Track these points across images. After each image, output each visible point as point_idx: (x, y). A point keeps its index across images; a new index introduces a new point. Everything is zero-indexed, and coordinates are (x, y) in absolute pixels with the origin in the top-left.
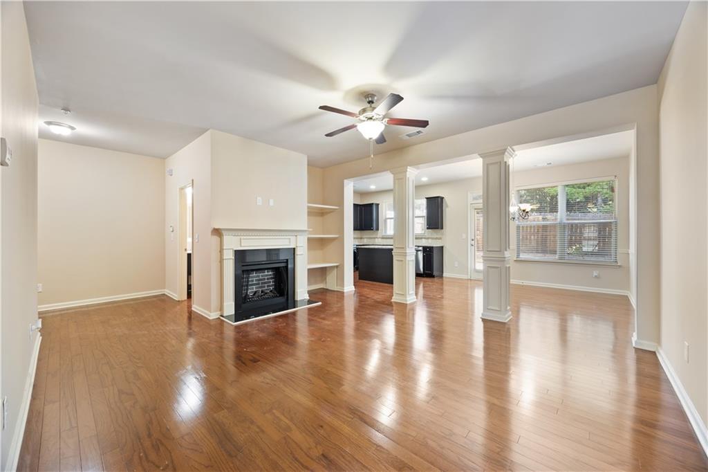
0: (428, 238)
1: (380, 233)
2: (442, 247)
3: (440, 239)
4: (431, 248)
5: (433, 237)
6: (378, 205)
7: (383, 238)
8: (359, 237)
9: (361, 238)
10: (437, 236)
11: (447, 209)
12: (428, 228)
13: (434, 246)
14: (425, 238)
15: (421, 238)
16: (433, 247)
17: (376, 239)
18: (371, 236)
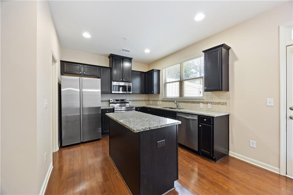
0: (207, 103)
1: (161, 96)
2: (228, 116)
3: (225, 104)
4: (210, 119)
5: (214, 101)
6: (159, 71)
7: (163, 101)
8: (147, 99)
9: (148, 100)
10: (221, 101)
11: (236, 64)
12: (206, 90)
13: (216, 115)
14: (203, 102)
15: (199, 103)
16: (213, 117)
17: (158, 102)
18: (155, 99)
